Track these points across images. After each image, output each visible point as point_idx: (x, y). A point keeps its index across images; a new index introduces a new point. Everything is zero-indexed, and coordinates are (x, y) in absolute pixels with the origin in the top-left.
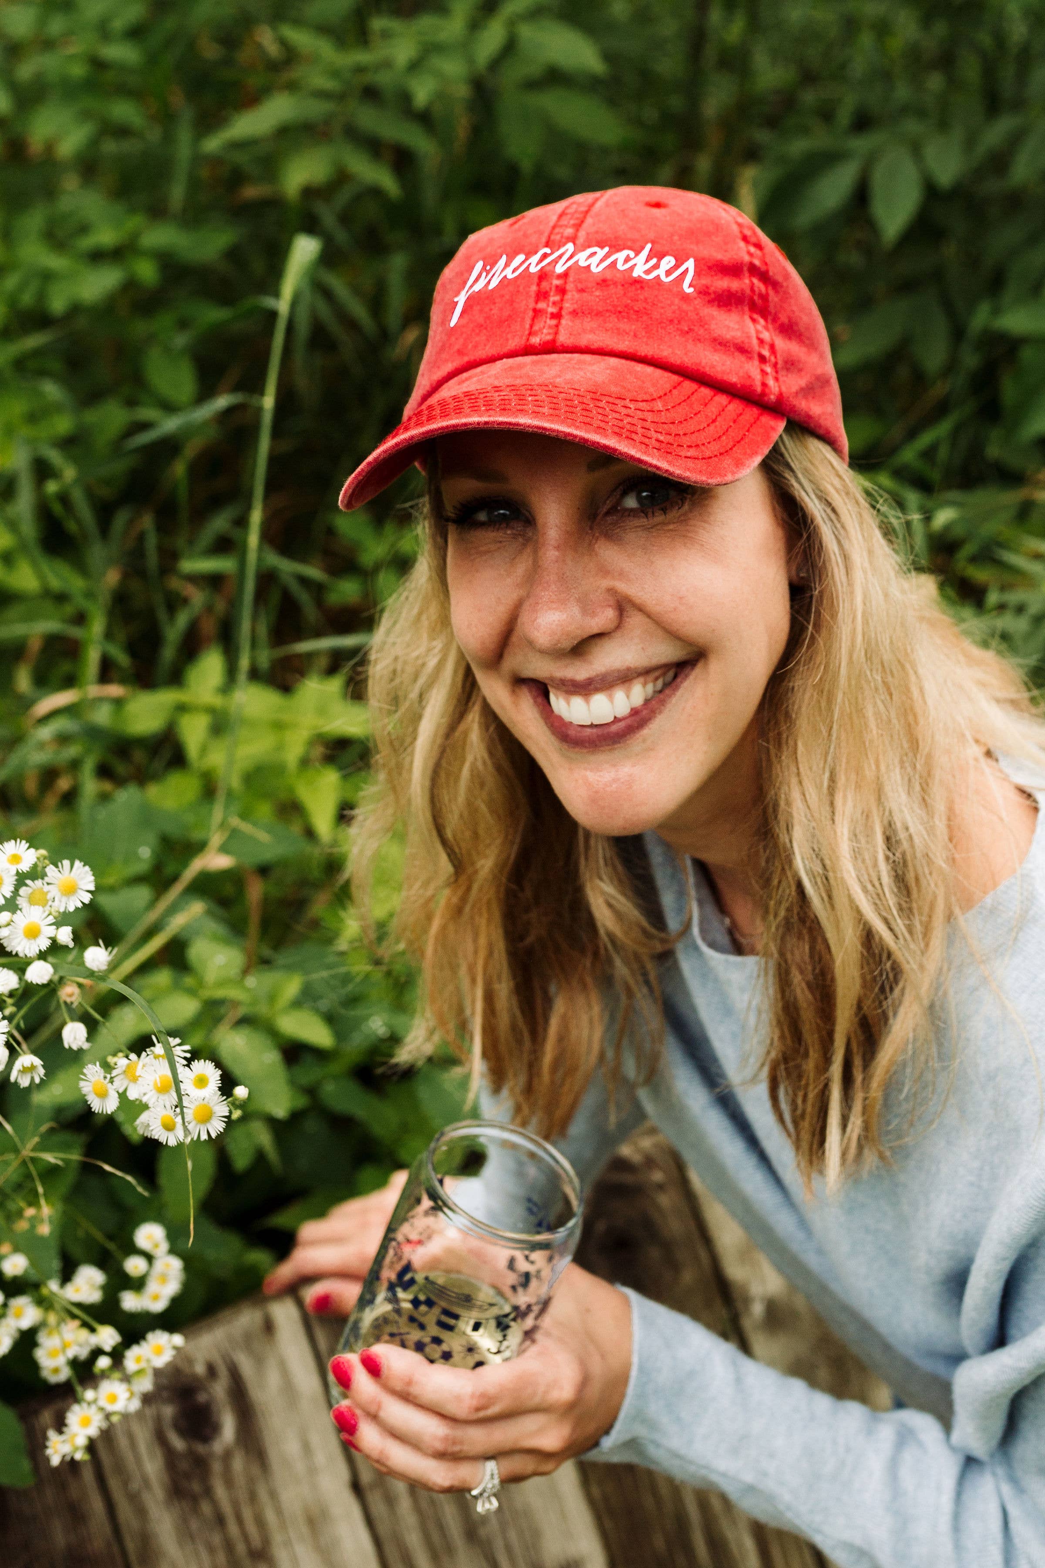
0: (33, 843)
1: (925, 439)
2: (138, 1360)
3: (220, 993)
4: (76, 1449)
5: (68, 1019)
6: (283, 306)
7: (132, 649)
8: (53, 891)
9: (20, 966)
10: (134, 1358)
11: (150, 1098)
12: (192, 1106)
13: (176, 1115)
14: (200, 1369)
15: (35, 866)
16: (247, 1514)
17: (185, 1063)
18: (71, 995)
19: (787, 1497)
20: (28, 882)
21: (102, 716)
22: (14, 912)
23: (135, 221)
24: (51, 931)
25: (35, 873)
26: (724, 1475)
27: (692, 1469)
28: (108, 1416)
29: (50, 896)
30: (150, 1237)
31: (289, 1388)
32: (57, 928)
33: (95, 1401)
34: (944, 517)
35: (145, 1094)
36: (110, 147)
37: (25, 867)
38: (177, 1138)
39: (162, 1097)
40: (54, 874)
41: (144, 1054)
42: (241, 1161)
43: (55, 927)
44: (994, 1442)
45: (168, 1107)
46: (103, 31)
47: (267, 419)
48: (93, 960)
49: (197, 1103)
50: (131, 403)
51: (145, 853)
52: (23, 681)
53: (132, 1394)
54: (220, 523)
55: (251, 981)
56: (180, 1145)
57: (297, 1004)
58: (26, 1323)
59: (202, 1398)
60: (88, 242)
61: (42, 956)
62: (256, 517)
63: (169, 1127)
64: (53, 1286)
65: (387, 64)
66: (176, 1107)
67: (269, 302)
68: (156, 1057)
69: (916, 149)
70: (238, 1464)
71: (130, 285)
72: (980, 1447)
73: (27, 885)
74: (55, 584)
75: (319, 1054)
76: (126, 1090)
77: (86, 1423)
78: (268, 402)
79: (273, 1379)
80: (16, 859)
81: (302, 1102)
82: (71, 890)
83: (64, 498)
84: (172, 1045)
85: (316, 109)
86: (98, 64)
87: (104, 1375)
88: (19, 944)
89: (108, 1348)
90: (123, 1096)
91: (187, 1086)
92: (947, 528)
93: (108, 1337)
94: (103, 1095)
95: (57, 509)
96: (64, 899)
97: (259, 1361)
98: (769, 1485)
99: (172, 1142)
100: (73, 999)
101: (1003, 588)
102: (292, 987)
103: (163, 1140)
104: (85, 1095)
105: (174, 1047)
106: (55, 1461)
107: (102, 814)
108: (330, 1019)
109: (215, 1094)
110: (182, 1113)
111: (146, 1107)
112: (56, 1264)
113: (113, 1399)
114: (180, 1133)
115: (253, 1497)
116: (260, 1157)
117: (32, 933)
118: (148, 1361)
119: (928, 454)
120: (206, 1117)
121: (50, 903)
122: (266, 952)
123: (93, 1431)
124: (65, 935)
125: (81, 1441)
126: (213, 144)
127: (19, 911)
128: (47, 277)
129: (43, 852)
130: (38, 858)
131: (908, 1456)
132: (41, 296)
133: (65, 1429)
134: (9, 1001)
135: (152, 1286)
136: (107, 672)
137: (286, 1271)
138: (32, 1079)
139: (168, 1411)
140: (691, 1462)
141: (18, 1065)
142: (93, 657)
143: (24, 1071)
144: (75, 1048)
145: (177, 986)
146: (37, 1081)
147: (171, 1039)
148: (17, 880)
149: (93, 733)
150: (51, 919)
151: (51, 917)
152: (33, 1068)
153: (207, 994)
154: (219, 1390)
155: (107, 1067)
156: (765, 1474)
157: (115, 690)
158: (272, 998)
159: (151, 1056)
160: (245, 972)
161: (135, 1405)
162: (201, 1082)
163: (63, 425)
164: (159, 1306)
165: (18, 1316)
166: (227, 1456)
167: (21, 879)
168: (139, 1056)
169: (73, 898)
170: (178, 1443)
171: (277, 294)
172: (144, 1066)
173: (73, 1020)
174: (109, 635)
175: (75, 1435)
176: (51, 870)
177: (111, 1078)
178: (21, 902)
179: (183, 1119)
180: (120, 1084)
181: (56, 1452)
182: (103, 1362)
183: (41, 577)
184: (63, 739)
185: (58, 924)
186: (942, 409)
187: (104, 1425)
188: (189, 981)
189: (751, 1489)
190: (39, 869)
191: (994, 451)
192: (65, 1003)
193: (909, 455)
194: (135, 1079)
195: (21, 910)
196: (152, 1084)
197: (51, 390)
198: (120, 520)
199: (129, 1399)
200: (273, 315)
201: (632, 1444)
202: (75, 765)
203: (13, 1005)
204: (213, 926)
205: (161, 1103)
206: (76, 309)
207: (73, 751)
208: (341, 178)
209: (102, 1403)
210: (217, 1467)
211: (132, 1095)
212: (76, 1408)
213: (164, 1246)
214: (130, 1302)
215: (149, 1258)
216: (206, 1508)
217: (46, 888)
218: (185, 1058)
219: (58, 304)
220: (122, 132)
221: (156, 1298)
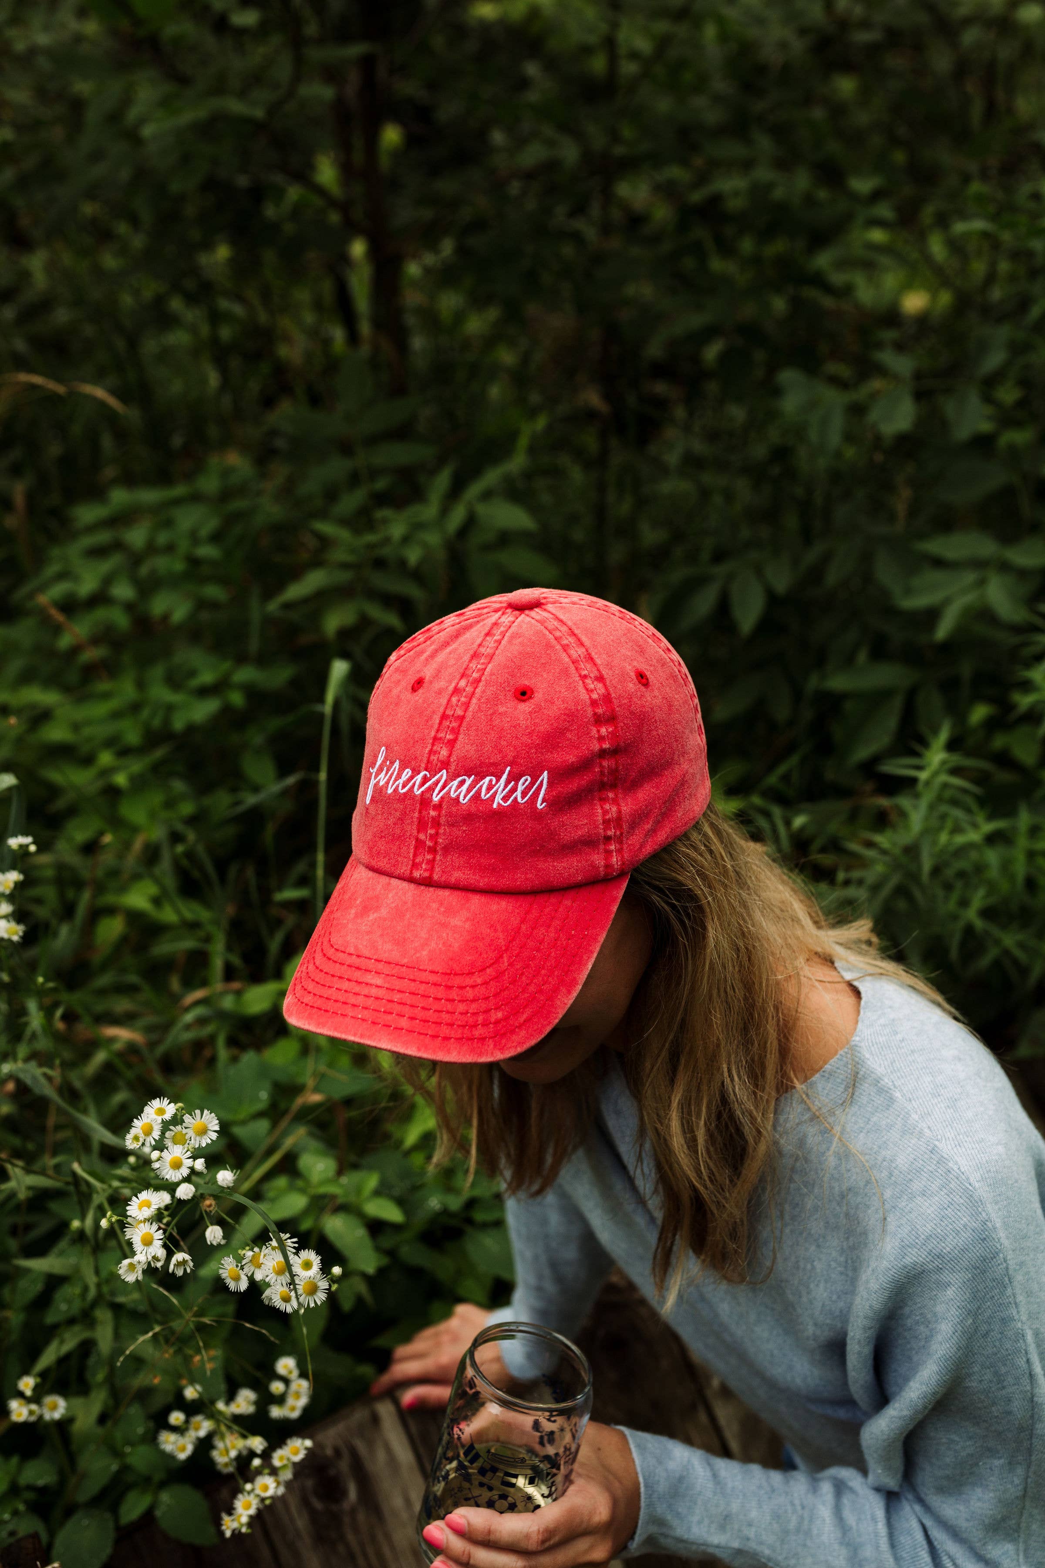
0: (174, 1100)
1: (782, 769)
2: (281, 1458)
3: (322, 1190)
4: (242, 1525)
5: (208, 1224)
6: (328, 708)
7: (246, 958)
8: (190, 1133)
9: (171, 1188)
10: (279, 1458)
11: (272, 1278)
12: (302, 1283)
13: (291, 1291)
14: (329, 1452)
15: (175, 1115)
16: (370, 1551)
17: (294, 1251)
18: (210, 1206)
19: (767, 1552)
20: (172, 1127)
21: (228, 1003)
22: (162, 1151)
23: (226, 665)
24: (189, 1162)
25: (176, 1120)
26: (718, 1547)
27: (694, 1547)
28: (263, 1500)
29: (187, 1137)
30: (286, 1367)
31: (392, 1459)
32: (194, 1161)
33: (253, 1490)
34: (799, 821)
35: (267, 1276)
36: (205, 616)
37: (168, 1116)
38: (292, 1307)
39: (279, 1278)
40: (189, 1121)
41: (264, 1247)
42: (347, 1305)
43: (192, 1160)
44: (899, 1476)
45: (284, 1284)
46: (194, 538)
47: (323, 789)
48: (223, 1180)
49: (305, 1281)
50: (234, 790)
51: (264, 1095)
52: (175, 984)
53: (278, 1483)
54: (300, 868)
55: (344, 1180)
56: (296, 1312)
57: (378, 1193)
58: (202, 1433)
59: (332, 1472)
60: (196, 682)
61: (187, 1180)
62: (320, 857)
63: (287, 1300)
64: (221, 1406)
65: (387, 540)
66: (290, 1284)
67: (318, 708)
68: (274, 1249)
69: (759, 571)
70: (361, 1517)
71: (227, 710)
72: (892, 1482)
73: (171, 1130)
74: (189, 915)
75: (396, 1228)
76: (253, 1273)
77: (248, 1507)
78: (323, 776)
79: (381, 1455)
80: (161, 1111)
81: (385, 1261)
82: (204, 1132)
83: (190, 855)
84: (284, 1238)
85: (343, 577)
86: (194, 562)
87: (259, 1472)
88: (167, 1173)
89: (259, 1451)
90: (251, 1279)
91: (297, 1269)
92: (802, 829)
93: (257, 1443)
94: (237, 1279)
95: (185, 862)
96: (198, 1139)
97: (370, 1444)
98: (753, 1546)
99: (289, 1310)
100: (211, 1209)
101: (848, 869)
102: (372, 1181)
103: (282, 1308)
104: (224, 1279)
105: (286, 1240)
106: (228, 1534)
107: (232, 1071)
108: (401, 1202)
109: (318, 1273)
110: (295, 1289)
111: (268, 1285)
112: (223, 1387)
113: (266, 1488)
114: (295, 1304)
115: (373, 1538)
116: (360, 1300)
117: (177, 1165)
118: (288, 1459)
119: (786, 778)
120: (313, 1290)
121: (188, 1142)
122: (352, 1158)
123: (252, 1511)
124: (200, 1164)
125: (244, 1520)
126: (273, 606)
127: (165, 1150)
128: (170, 708)
129: (180, 1105)
130: (177, 1110)
131: (846, 1501)
132: (167, 722)
133: (233, 1512)
134: (166, 1213)
135: (291, 1401)
136: (230, 974)
137: (385, 1379)
138: (185, 1270)
139: (309, 1483)
140: (693, 1543)
141: (174, 1261)
142: (218, 964)
143: (179, 1264)
144: (215, 1243)
145: (292, 1188)
146: (189, 1271)
147: (282, 1235)
148: (162, 1127)
149: (222, 1015)
150: (189, 1154)
151: (189, 1153)
152: (184, 1262)
153: (313, 1191)
154: (344, 1466)
155: (239, 1259)
156: (748, 1539)
157: (236, 985)
158: (359, 1190)
159: (270, 1248)
160: (340, 1172)
161: (281, 1491)
162: (307, 1265)
163: (187, 808)
164: (295, 1415)
165: (197, 1429)
166: (353, 1511)
167: (166, 1126)
168: (261, 1248)
169: (205, 1137)
170: (318, 1505)
171: (321, 700)
172: (265, 1256)
173: (212, 1224)
174: (229, 948)
175: (241, 1515)
176: (187, 1118)
177: (241, 1266)
178: (168, 1143)
179: (296, 1293)
180: (248, 1269)
181: (228, 1528)
182: (257, 1462)
183: (178, 912)
184: (201, 1021)
185: (194, 1157)
186: (790, 749)
187: (261, 1506)
188: (300, 1183)
189: (739, 1552)
190: (179, 1117)
191: (830, 775)
192: (206, 1211)
193: (772, 780)
194: (259, 1266)
195: (167, 1148)
196: (271, 1268)
197: (179, 786)
198: (233, 871)
199: (277, 1487)
200: (322, 716)
201: (650, 1540)
202: (212, 1039)
203: (169, 1216)
204: (314, 1144)
205: (279, 1281)
206: (191, 729)
207: (209, 1029)
208: (364, 621)
209: (258, 1491)
210: (347, 1520)
211: (258, 1277)
212: (240, 1496)
213: (295, 1373)
214: (276, 1412)
215: (286, 1381)
216: (341, 1549)
217: (184, 1131)
218: (294, 1248)
219: (179, 724)
220: (214, 605)
221: (293, 1409)
